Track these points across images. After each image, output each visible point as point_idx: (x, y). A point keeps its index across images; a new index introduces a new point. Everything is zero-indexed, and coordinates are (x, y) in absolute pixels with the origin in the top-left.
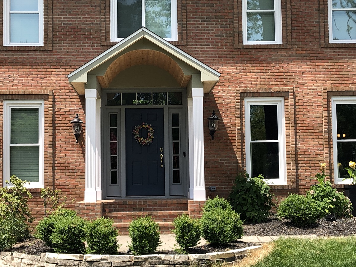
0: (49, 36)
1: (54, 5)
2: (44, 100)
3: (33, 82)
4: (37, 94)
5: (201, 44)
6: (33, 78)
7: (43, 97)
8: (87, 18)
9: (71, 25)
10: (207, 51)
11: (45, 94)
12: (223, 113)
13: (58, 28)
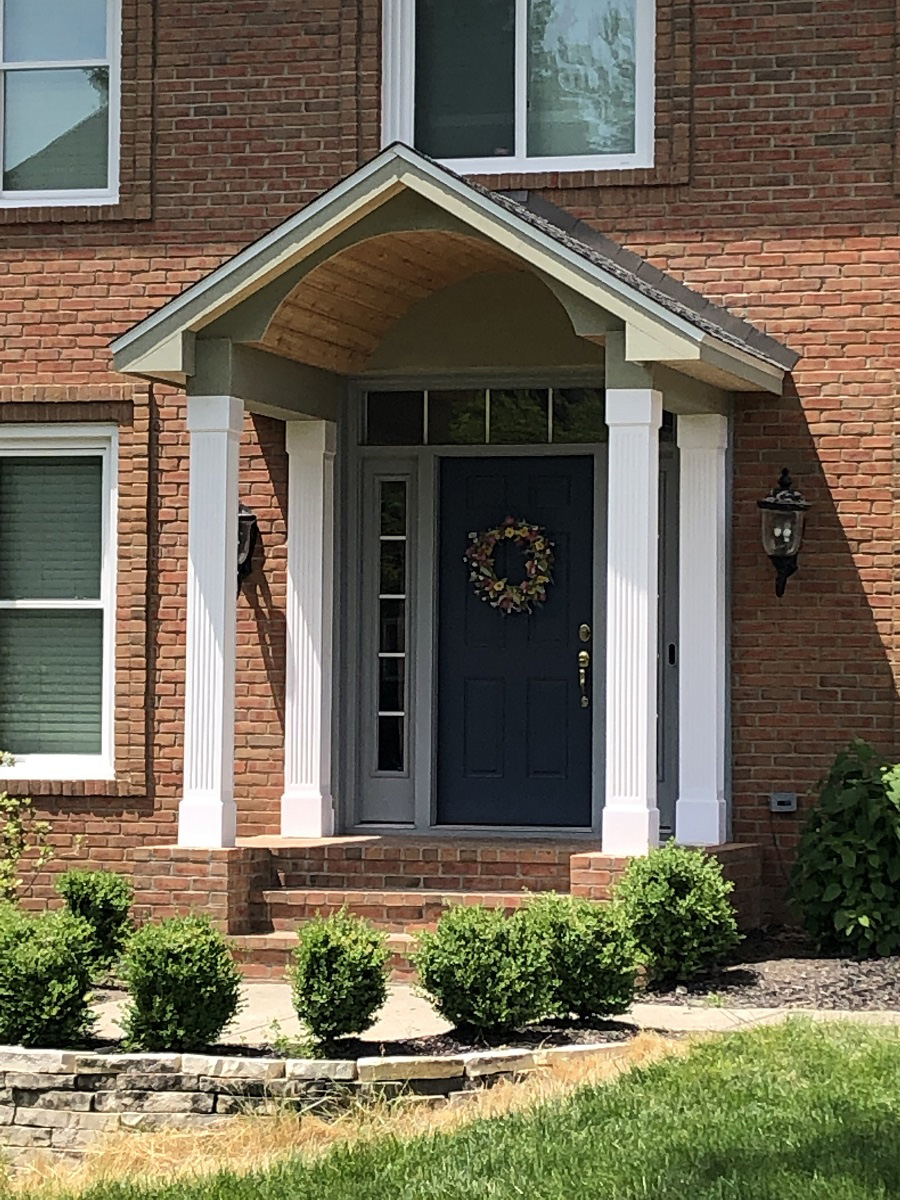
0: (137, 164)
1: (161, 32)
2: (118, 422)
3: (76, 353)
4: (91, 402)
5: (751, 176)
6: (78, 335)
7: (115, 411)
8: (286, 83)
9: (225, 114)
10: (775, 209)
11: (121, 399)
12: (839, 476)
13: (174, 127)
